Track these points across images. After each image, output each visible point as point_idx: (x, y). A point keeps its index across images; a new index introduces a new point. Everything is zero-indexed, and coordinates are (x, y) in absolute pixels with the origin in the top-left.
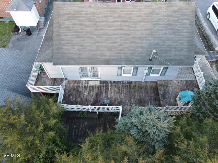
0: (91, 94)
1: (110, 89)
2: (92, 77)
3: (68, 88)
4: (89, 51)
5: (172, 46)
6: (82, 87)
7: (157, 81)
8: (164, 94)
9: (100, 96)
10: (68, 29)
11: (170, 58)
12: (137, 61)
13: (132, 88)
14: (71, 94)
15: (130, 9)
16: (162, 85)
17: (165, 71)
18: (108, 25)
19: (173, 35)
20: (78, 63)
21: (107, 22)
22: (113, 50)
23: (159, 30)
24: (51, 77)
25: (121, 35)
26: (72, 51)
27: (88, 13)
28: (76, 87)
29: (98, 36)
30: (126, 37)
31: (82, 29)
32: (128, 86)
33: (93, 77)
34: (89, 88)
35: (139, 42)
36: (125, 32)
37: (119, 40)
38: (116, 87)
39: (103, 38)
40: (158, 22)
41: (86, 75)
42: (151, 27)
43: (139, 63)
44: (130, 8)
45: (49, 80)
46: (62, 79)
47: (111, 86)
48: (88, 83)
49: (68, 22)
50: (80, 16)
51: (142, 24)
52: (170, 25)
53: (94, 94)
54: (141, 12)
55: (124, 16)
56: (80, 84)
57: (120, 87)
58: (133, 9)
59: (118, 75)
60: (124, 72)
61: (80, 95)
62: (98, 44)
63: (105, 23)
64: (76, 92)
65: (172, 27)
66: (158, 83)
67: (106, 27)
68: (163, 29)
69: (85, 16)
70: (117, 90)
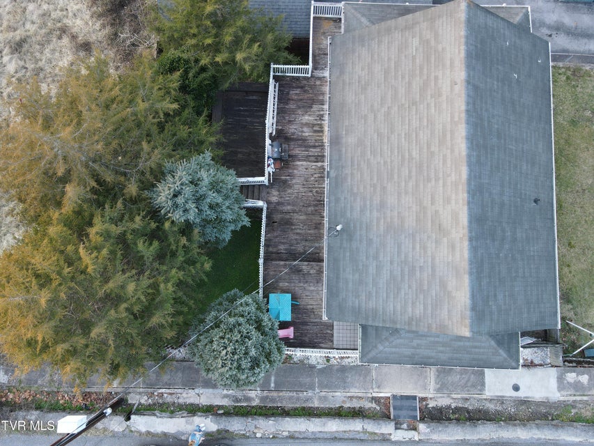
0: (305, 129)
3: (318, 83)
4: (357, 100)
5: (364, 275)
6: (320, 109)
9: (300, 146)
10: (403, 48)
11: (341, 269)
12: (338, 200)
14: (305, 91)
15: (449, 178)
18: (411, 132)
19: (389, 278)
21: (418, 129)
22: (359, 149)
23: (399, 247)
25: (389, 164)
27: (440, 81)
29: (388, 114)
30: (386, 174)
31: (403, 77)
34: (318, 124)
35: (375, 202)
36: (396, 171)
37: (379, 161)
39: (382, 125)
40: (418, 246)
42: (407, 227)
43: (333, 204)
44: (453, 177)
49: (418, 43)
50: (433, 65)
51: (414, 206)
52: (412, 270)
54: (441, 203)
55: (432, 166)
58: (449, 184)
61: (303, 107)
62: (371, 116)
63: (415, 123)
64: (310, 100)
65: (407, 277)
67: (407, 127)
68: (403, 256)
69: (432, 77)
70: (312, 178)
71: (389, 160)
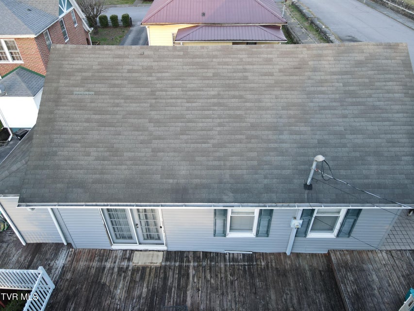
0: (136, 293)
1: (194, 276)
2: (142, 240)
3: (69, 276)
4: (128, 163)
5: (367, 149)
6: (111, 271)
7: (329, 253)
9: (162, 300)
10: (80, 105)
11: (366, 181)
12: (268, 189)
13: (259, 275)
14: (75, 294)
15: (244, 60)
16: (346, 266)
17: (352, 223)
18: (186, 97)
19: (364, 120)
20: (94, 198)
21: (185, 89)
22: (197, 159)
23: (325, 108)
24: (28, 242)
25: (222, 120)
26: (83, 162)
27: (135, 68)
28: (93, 271)
29: (158, 123)
30: (235, 124)
31: (117, 105)
32: (244, 268)
33: (144, 239)
34: (132, 274)
35: (270, 137)
36: (232, 112)
37: (217, 132)
38: (210, 272)
39: (172, 129)
40: (319, 89)
41: (126, 234)
42: (300, 101)
43: (274, 196)
44: (244, 56)
45: (20, 251)
46: (58, 246)
47: (196, 268)
48: (129, 259)
49: (81, 89)
50: (114, 74)
51: (275, 93)
52: (352, 94)
53: (144, 295)
54: (271, 67)
55: (229, 75)
56: (106, 261)
57: (223, 271)
58: (250, 60)
59: (215, 235)
60: (234, 227)
61: (100, 297)
62: (156, 144)
63: (178, 92)
64: (91, 287)
65: (358, 100)
66: (333, 257)
67: (179, 101)
68: (335, 104)
69: (128, 75)
70: (212, 281)
71: (219, 120)
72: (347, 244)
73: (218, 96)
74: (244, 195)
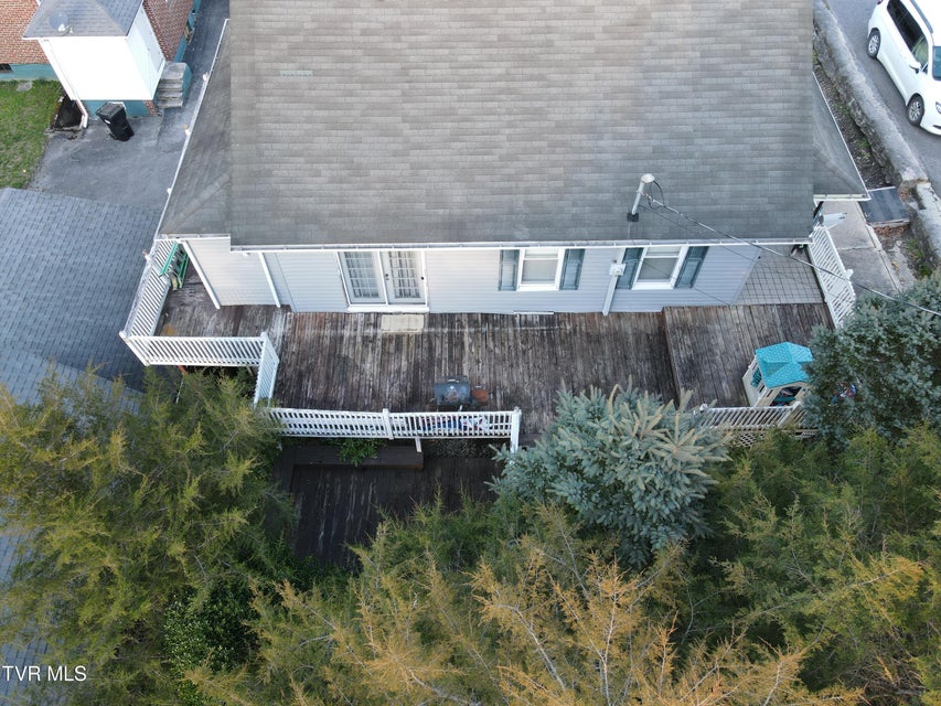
0: (393, 367)
1: (470, 345)
2: (393, 299)
3: (294, 347)
4: (378, 186)
5: (722, 161)
6: (352, 342)
7: (663, 312)
8: (691, 361)
9: (430, 374)
10: (293, 94)
11: (714, 208)
12: (577, 221)
13: (562, 342)
14: (310, 370)
15: (548, 10)
16: (684, 328)
17: (695, 268)
18: (457, 78)
19: (724, 114)
20: (334, 237)
21: (454, 65)
22: (478, 178)
23: (668, 95)
24: (223, 304)
25: (512, 117)
26: (310, 186)
27: (373, 26)
28: (327, 342)
29: (416, 122)
30: (536, 124)
32: (542, 334)
33: (396, 297)
34: (384, 344)
35: (584, 144)
36: (527, 104)
37: (505, 138)
38: (494, 340)
39: (438, 131)
40: (664, 62)
41: (369, 289)
42: (632, 83)
43: (585, 231)
45: (215, 316)
46: (269, 310)
47: (474, 336)
48: (376, 325)
49: (291, 65)
50: (339, 39)
51: (594, 69)
52: (710, 70)
53: (404, 369)
54: (590, 22)
55: (524, 38)
56: (343, 327)
57: (511, 338)
58: (557, 10)
59: (500, 289)
60: (529, 276)
61: (344, 373)
62: (416, 156)
63: (442, 70)
64: (329, 361)
65: (721, 80)
66: (668, 317)
67: (447, 85)
68: (684, 88)
69: (362, 39)
71: (507, 118)
72: (688, 297)
73: (507, 77)
74: (544, 229)
